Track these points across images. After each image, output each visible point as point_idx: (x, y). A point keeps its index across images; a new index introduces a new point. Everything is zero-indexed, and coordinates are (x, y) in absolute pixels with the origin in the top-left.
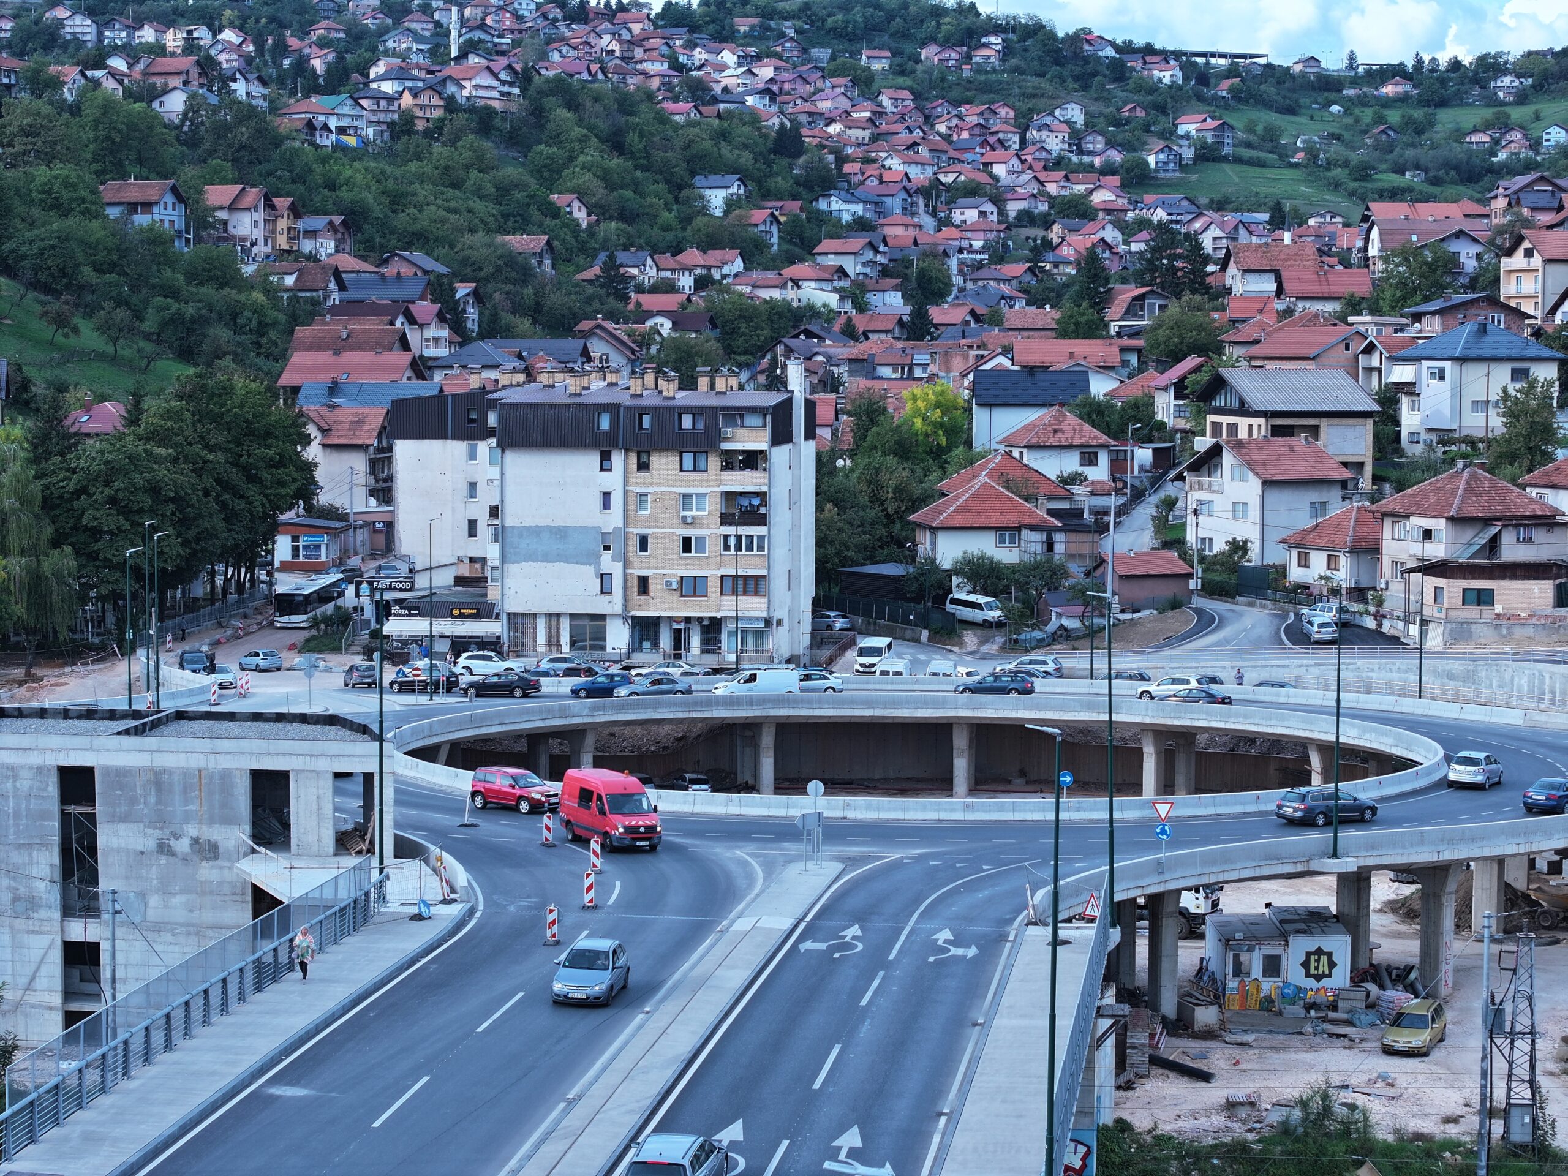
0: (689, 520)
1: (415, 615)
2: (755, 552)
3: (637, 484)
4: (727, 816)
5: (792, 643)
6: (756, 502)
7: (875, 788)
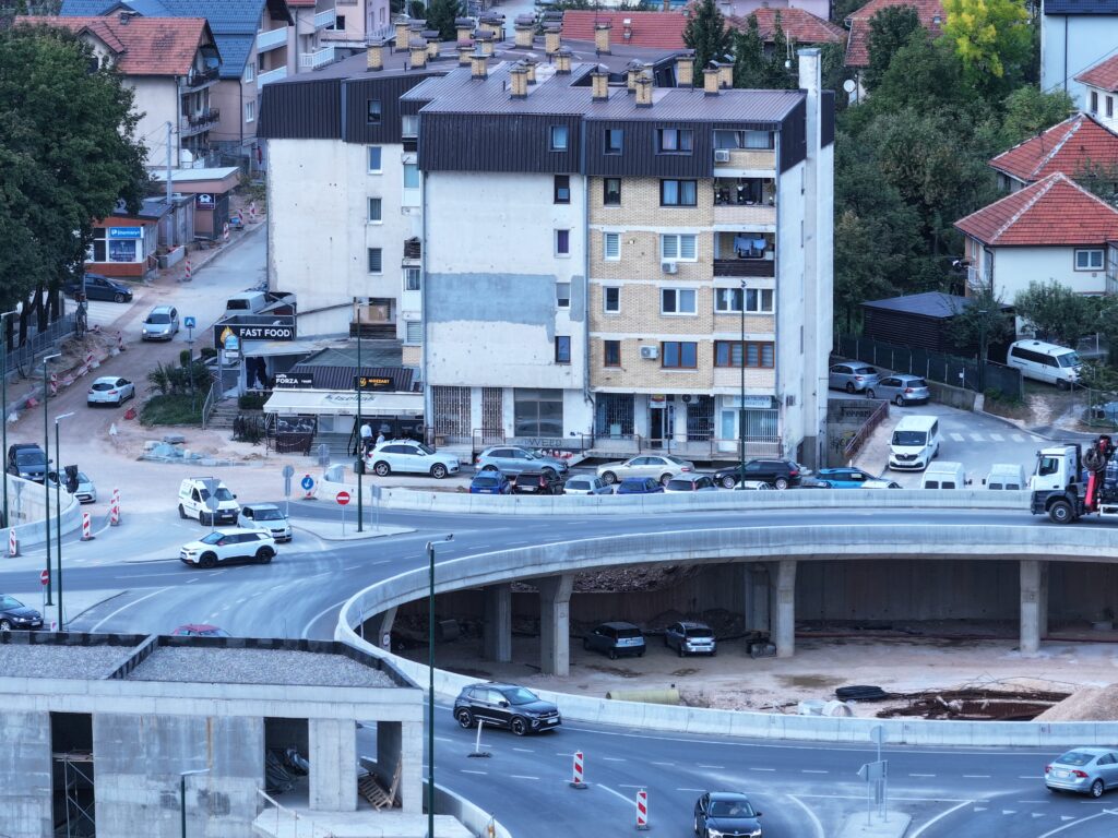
0: (673, 270)
1: (307, 386)
2: (759, 311)
3: (604, 221)
4: (769, 740)
5: (805, 422)
6: (760, 245)
7: (920, 635)
